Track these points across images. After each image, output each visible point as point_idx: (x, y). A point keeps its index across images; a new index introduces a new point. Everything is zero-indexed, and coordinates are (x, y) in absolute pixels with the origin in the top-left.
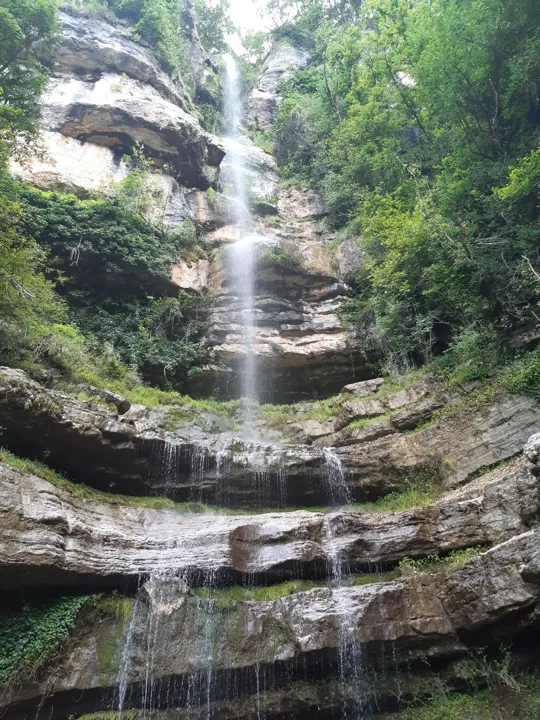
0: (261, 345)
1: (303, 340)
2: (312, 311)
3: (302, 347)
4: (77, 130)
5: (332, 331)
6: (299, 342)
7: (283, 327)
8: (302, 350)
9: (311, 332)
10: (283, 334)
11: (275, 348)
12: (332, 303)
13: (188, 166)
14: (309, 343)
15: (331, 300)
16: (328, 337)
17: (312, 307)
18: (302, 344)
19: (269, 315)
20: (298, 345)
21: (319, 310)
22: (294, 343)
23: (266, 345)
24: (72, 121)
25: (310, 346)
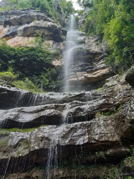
0: (81, 77)
1: (95, 73)
2: (97, 64)
3: (95, 75)
4: (26, 34)
5: (103, 68)
6: (93, 74)
7: (87, 70)
8: (94, 76)
9: (97, 70)
10: (88, 72)
11: (85, 77)
12: (103, 60)
13: (56, 36)
14: (97, 73)
15: (102, 60)
16: (103, 70)
17: (97, 63)
18: (94, 74)
19: (82, 68)
20: (93, 75)
21: (99, 63)
22: (92, 75)
23: (83, 77)
24: (25, 33)
25: (97, 74)
